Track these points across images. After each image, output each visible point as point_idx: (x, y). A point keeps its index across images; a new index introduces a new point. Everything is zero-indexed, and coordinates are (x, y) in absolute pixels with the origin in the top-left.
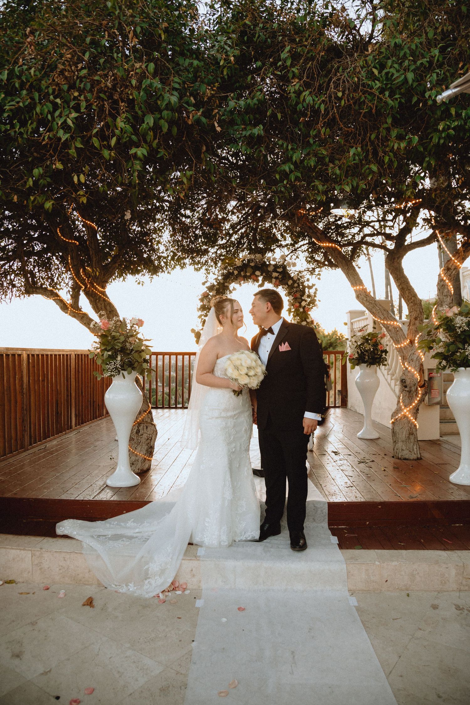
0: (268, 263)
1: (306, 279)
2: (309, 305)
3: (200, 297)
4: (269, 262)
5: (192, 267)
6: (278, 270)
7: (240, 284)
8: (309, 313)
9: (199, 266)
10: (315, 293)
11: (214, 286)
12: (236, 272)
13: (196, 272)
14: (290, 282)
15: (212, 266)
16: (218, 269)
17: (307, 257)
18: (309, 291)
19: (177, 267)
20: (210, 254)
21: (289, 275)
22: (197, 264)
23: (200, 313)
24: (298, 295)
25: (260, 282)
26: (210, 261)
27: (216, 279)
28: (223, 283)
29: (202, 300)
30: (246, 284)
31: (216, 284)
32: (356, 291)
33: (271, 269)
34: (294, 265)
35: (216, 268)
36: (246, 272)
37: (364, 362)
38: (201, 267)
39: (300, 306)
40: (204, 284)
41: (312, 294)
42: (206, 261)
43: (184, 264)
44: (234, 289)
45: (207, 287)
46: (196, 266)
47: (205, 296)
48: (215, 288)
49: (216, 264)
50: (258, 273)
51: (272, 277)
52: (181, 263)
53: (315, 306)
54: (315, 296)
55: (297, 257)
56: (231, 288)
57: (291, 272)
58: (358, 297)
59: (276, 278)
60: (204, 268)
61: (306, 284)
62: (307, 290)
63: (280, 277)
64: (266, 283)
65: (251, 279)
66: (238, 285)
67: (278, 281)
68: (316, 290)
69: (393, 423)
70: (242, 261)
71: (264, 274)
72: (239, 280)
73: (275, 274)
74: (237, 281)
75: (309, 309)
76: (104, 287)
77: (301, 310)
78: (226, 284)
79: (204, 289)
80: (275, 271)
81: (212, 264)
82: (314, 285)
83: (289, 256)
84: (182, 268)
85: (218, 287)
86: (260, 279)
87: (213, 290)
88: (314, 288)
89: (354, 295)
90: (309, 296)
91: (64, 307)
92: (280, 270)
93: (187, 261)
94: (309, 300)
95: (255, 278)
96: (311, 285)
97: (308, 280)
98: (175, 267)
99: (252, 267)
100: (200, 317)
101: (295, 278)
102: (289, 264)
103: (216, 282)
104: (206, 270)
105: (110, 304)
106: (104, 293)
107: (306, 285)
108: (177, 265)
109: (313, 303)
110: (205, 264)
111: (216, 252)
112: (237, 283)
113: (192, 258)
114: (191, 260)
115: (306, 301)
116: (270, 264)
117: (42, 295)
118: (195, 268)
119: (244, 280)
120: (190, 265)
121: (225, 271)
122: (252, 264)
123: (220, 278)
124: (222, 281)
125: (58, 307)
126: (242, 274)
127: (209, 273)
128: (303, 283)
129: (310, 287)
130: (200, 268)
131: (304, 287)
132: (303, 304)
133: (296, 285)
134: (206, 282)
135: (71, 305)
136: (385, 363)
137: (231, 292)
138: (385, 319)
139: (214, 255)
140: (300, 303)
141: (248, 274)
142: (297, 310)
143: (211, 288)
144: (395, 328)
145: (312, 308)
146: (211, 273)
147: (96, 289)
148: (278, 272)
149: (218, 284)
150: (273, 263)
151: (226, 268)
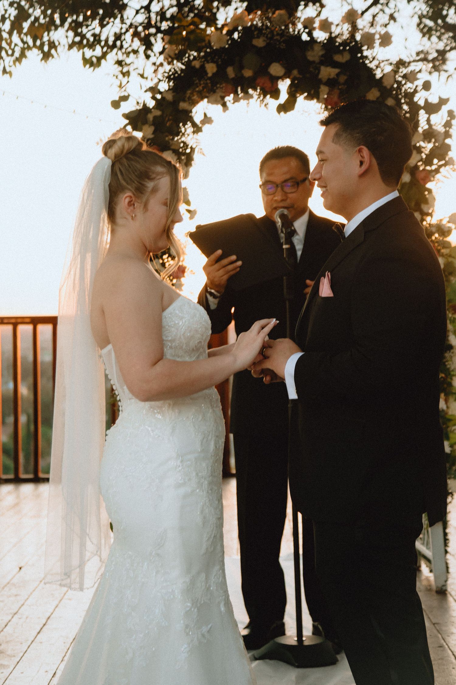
0: (305, 37)
1: (419, 83)
2: (428, 161)
4: (310, 34)
5: (76, 54)
6: (338, 58)
7: (224, 105)
8: (429, 185)
9: (98, 51)
10: (448, 124)
11: (145, 109)
12: (211, 69)
13: (88, 70)
15: (135, 52)
16: (153, 59)
17: (421, 17)
18: (428, 121)
19: (28, 53)
20: (129, 13)
21: (370, 72)
22: (91, 46)
25: (284, 96)
26: (128, 37)
27: (153, 90)
28: (175, 103)
30: (243, 102)
31: (151, 104)
33: (314, 55)
34: (386, 40)
35: (148, 57)
36: (241, 67)
38: (104, 55)
40: (116, 104)
41: (439, 128)
42: (118, 37)
43: (52, 45)
44: (207, 120)
45: (126, 116)
46: (89, 53)
48: (150, 117)
49: (148, 45)
50: (276, 69)
51: (320, 82)
52: (42, 44)
53: (445, 165)
54: (447, 135)
55: (392, 17)
57: (375, 63)
59: (331, 83)
60: (113, 56)
61: (420, 98)
62: (423, 116)
63: (342, 79)
64: (301, 99)
65: (255, 89)
66: (219, 107)
67: (336, 91)
68: (450, 113)
70: (230, 33)
71: (295, 72)
72: (219, 93)
73: (327, 72)
74: (213, 98)
75: (429, 175)
78: (183, 105)
80: (327, 60)
81: (137, 44)
82: (443, 102)
83: (368, 17)
84: (46, 56)
85: (158, 113)
86: (284, 85)
87: (145, 122)
88: (445, 109)
90: (429, 135)
92: (343, 58)
94: (430, 146)
95: (268, 85)
96: (434, 100)
97: (427, 86)
98: (23, 55)
99: (258, 51)
101: (387, 83)
102: (369, 40)
103: (154, 98)
104: (119, 63)
107: (422, 103)
108: (29, 48)
109: (442, 157)
110: (114, 46)
111: (147, 8)
112: (215, 102)
113: (76, 27)
114: (71, 34)
115: (419, 150)
116: (313, 40)
118: (84, 59)
119: (236, 93)
120: (71, 47)
121: (179, 66)
122: (260, 43)
123: (164, 86)
124: (169, 97)
126: (231, 72)
127: (126, 74)
128: (410, 96)
129: (431, 108)
130: (99, 59)
131: (415, 108)
133: (390, 102)
134: (125, 98)
137: (197, 129)
139: (141, 18)
141: (248, 73)
143: (138, 118)
145: (437, 171)
146: (133, 74)
148: (335, 65)
149: (160, 104)
150: (320, 36)
151: (179, 57)
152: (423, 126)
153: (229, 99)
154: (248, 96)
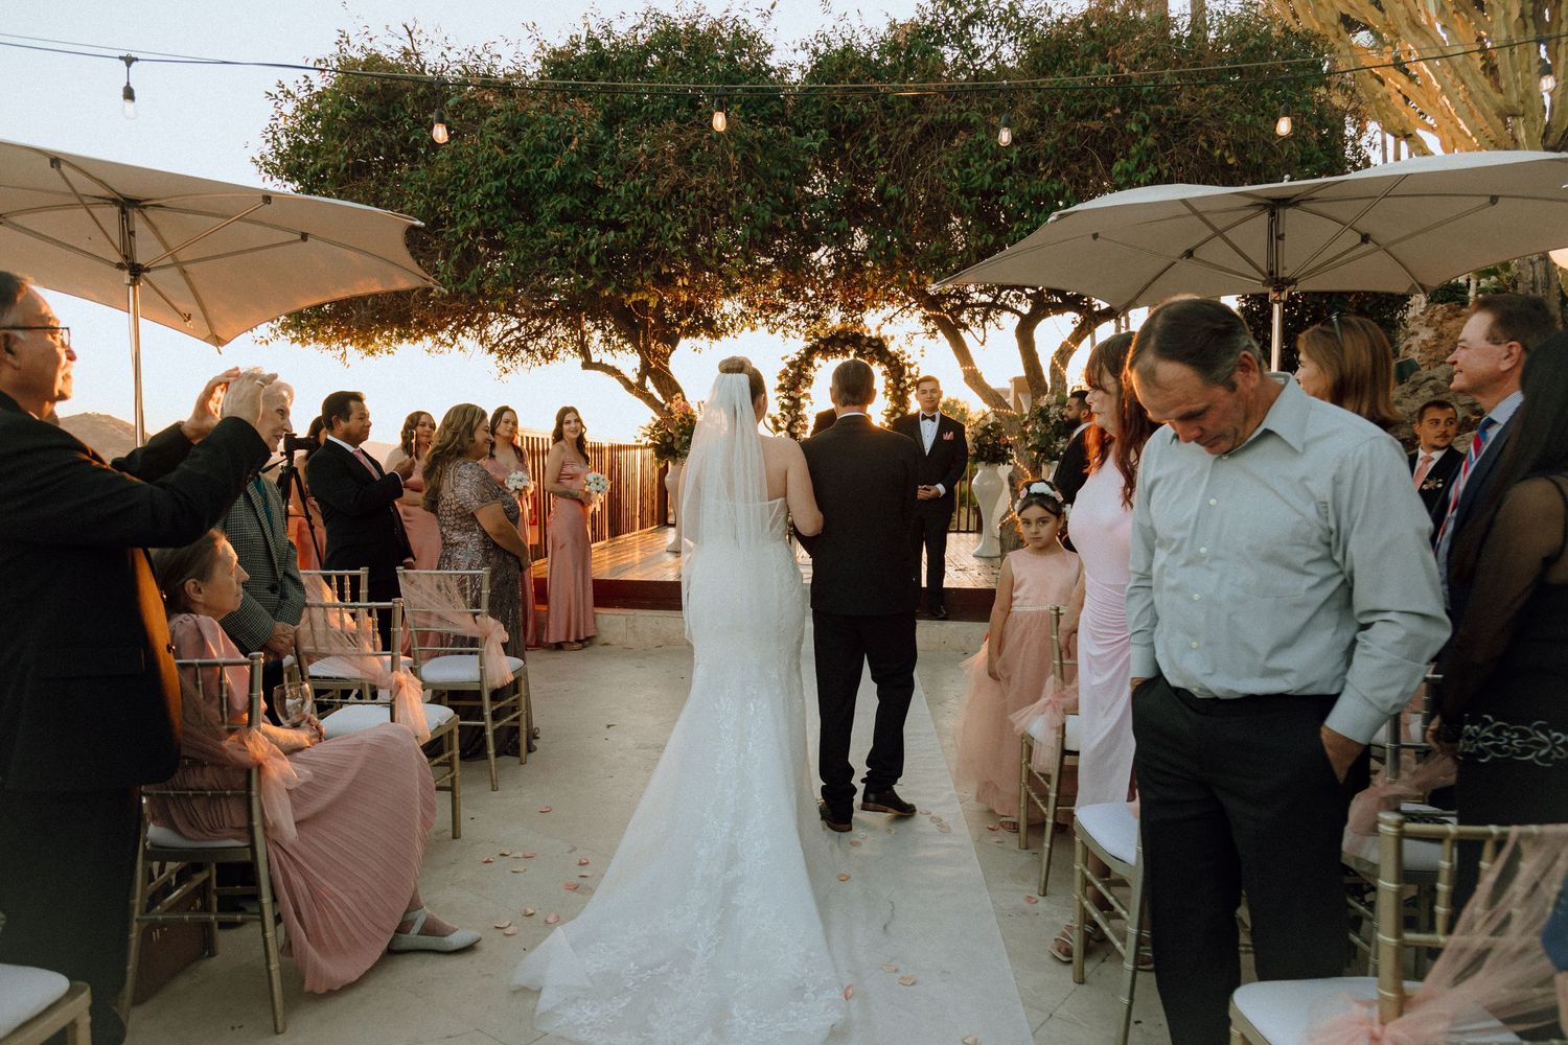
0: (860, 335)
3: (778, 375)
4: (862, 334)
6: (873, 343)
10: (918, 373)
11: (795, 361)
12: (822, 346)
14: (887, 359)
21: (886, 349)
23: (778, 394)
24: (896, 374)
27: (798, 353)
28: (807, 359)
29: (780, 378)
31: (797, 359)
32: (964, 371)
37: (983, 460)
39: (898, 388)
40: (783, 359)
44: (820, 366)
45: (788, 363)
47: (785, 373)
48: (796, 364)
50: (848, 347)
56: (816, 365)
57: (889, 347)
58: (965, 379)
59: (871, 353)
62: (907, 369)
63: (876, 352)
67: (873, 356)
69: (1001, 528)
71: (856, 347)
72: (824, 355)
73: (869, 349)
74: (821, 356)
76: (666, 362)
77: (899, 393)
78: (810, 360)
79: (784, 366)
80: (869, 345)
82: (915, 363)
85: (800, 363)
87: (794, 366)
88: (915, 366)
89: (963, 376)
90: (910, 376)
91: (629, 386)
92: (876, 344)
93: (760, 321)
95: (845, 351)
96: (911, 362)
97: (909, 357)
99: (841, 340)
100: (778, 398)
101: (894, 354)
102: (887, 338)
103: (798, 356)
105: (675, 382)
106: (667, 369)
112: (821, 358)
115: (904, 382)
116: (863, 337)
117: (602, 371)
119: (830, 354)
121: (809, 344)
122: (842, 337)
123: (803, 352)
124: (805, 356)
125: (620, 387)
126: (829, 347)
129: (910, 366)
131: (904, 365)
132: (902, 386)
133: (894, 362)
135: (637, 384)
136: (1011, 461)
138: (997, 406)
140: (898, 385)
142: (894, 393)
143: (792, 365)
144: (1008, 417)
147: (660, 365)
148: (872, 347)
149: (801, 359)
150: (867, 335)
151: (810, 340)
152: (907, 373)
153: (829, 358)
154: (837, 357)
